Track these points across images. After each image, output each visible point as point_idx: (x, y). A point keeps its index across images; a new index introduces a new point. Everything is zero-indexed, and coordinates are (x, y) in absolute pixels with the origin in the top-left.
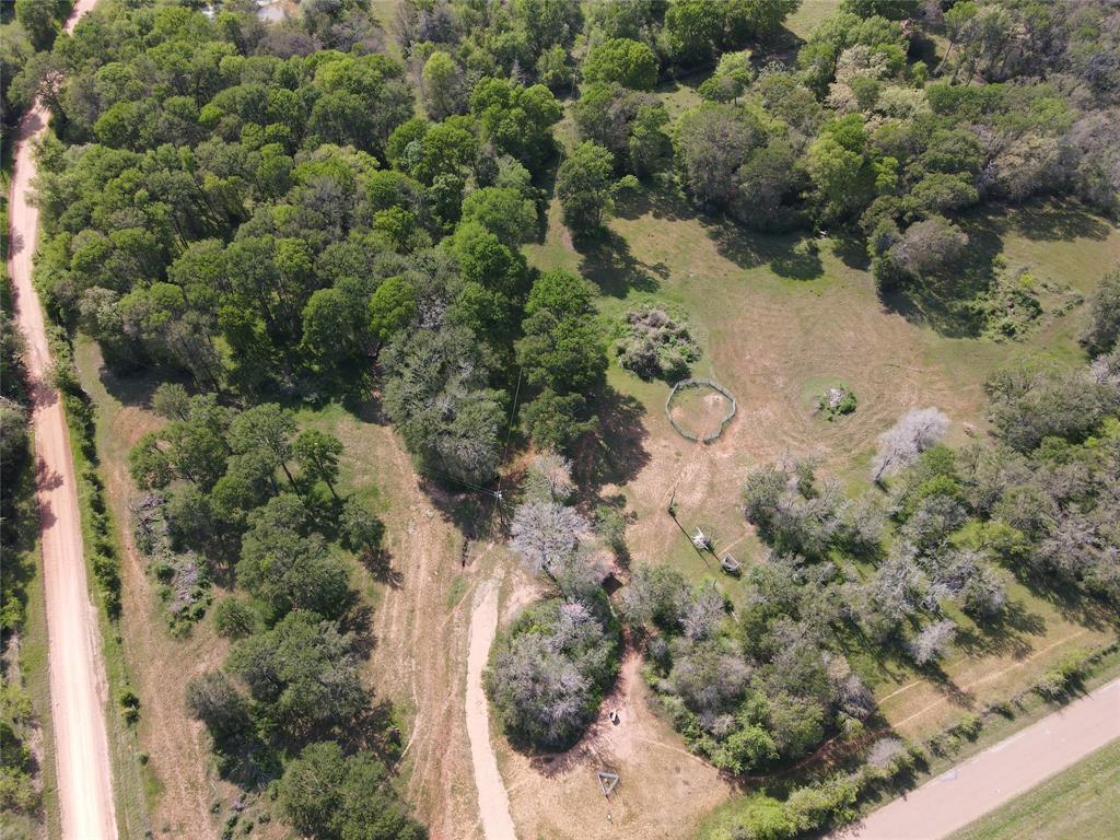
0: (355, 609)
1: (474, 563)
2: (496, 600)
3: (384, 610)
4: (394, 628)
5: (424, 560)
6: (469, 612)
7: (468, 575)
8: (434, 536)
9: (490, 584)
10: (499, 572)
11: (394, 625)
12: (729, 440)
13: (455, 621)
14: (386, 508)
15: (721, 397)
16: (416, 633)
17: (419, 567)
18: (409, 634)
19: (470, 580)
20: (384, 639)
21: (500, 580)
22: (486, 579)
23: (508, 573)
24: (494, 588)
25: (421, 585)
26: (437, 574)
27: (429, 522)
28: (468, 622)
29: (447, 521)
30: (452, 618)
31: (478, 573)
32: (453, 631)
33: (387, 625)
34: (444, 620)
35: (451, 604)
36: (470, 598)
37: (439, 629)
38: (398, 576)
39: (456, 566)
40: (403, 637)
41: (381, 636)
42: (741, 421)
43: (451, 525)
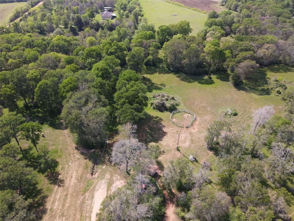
0: (39, 197)
1: (97, 173)
2: (106, 187)
3: (53, 196)
4: (56, 204)
5: (74, 174)
6: (93, 193)
7: (94, 178)
8: (80, 165)
9: (103, 181)
10: (108, 176)
11: (56, 202)
12: (195, 126)
13: (87, 198)
14: (60, 157)
16: (67, 205)
17: (72, 177)
18: (63, 206)
19: (95, 181)
21: (108, 179)
22: (102, 179)
23: (112, 176)
24: (105, 183)
26: (80, 179)
27: (78, 160)
28: (93, 197)
29: (86, 159)
30: (85, 197)
31: (98, 177)
32: (85, 203)
33: (53, 203)
34: (82, 198)
35: (86, 191)
36: (94, 187)
37: (79, 202)
38: (62, 181)
39: (89, 176)
41: (50, 208)
42: (198, 121)
43: (87, 160)
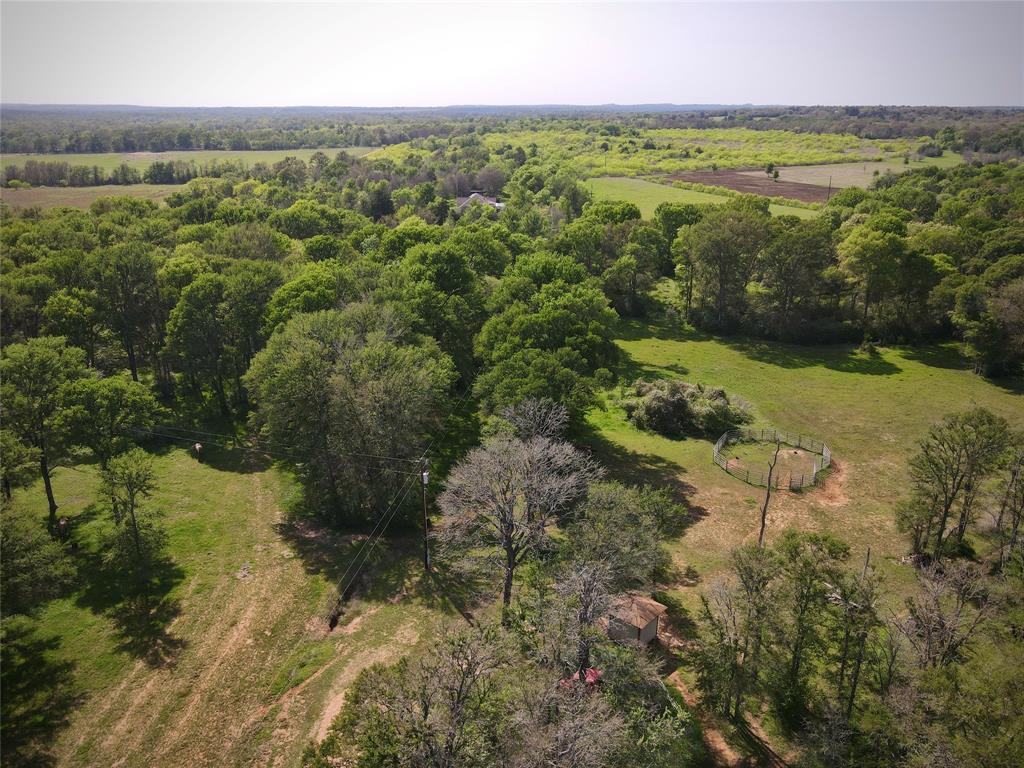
1: (357, 620)
3: (115, 694)
4: (121, 726)
5: (249, 615)
7: (340, 638)
10: (407, 634)
11: (124, 721)
12: (833, 488)
13: (282, 715)
15: (800, 452)
16: (173, 737)
17: (234, 624)
18: (153, 739)
19: (340, 647)
20: (84, 750)
21: (408, 646)
22: (376, 644)
25: (227, 649)
26: (269, 636)
29: (313, 572)
30: (275, 711)
32: (268, 738)
33: (108, 721)
34: (254, 714)
36: (332, 674)
37: (235, 731)
38: (176, 645)
39: (316, 626)
40: (135, 746)
41: (81, 742)
42: (845, 471)
